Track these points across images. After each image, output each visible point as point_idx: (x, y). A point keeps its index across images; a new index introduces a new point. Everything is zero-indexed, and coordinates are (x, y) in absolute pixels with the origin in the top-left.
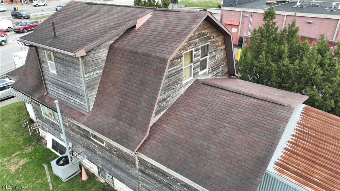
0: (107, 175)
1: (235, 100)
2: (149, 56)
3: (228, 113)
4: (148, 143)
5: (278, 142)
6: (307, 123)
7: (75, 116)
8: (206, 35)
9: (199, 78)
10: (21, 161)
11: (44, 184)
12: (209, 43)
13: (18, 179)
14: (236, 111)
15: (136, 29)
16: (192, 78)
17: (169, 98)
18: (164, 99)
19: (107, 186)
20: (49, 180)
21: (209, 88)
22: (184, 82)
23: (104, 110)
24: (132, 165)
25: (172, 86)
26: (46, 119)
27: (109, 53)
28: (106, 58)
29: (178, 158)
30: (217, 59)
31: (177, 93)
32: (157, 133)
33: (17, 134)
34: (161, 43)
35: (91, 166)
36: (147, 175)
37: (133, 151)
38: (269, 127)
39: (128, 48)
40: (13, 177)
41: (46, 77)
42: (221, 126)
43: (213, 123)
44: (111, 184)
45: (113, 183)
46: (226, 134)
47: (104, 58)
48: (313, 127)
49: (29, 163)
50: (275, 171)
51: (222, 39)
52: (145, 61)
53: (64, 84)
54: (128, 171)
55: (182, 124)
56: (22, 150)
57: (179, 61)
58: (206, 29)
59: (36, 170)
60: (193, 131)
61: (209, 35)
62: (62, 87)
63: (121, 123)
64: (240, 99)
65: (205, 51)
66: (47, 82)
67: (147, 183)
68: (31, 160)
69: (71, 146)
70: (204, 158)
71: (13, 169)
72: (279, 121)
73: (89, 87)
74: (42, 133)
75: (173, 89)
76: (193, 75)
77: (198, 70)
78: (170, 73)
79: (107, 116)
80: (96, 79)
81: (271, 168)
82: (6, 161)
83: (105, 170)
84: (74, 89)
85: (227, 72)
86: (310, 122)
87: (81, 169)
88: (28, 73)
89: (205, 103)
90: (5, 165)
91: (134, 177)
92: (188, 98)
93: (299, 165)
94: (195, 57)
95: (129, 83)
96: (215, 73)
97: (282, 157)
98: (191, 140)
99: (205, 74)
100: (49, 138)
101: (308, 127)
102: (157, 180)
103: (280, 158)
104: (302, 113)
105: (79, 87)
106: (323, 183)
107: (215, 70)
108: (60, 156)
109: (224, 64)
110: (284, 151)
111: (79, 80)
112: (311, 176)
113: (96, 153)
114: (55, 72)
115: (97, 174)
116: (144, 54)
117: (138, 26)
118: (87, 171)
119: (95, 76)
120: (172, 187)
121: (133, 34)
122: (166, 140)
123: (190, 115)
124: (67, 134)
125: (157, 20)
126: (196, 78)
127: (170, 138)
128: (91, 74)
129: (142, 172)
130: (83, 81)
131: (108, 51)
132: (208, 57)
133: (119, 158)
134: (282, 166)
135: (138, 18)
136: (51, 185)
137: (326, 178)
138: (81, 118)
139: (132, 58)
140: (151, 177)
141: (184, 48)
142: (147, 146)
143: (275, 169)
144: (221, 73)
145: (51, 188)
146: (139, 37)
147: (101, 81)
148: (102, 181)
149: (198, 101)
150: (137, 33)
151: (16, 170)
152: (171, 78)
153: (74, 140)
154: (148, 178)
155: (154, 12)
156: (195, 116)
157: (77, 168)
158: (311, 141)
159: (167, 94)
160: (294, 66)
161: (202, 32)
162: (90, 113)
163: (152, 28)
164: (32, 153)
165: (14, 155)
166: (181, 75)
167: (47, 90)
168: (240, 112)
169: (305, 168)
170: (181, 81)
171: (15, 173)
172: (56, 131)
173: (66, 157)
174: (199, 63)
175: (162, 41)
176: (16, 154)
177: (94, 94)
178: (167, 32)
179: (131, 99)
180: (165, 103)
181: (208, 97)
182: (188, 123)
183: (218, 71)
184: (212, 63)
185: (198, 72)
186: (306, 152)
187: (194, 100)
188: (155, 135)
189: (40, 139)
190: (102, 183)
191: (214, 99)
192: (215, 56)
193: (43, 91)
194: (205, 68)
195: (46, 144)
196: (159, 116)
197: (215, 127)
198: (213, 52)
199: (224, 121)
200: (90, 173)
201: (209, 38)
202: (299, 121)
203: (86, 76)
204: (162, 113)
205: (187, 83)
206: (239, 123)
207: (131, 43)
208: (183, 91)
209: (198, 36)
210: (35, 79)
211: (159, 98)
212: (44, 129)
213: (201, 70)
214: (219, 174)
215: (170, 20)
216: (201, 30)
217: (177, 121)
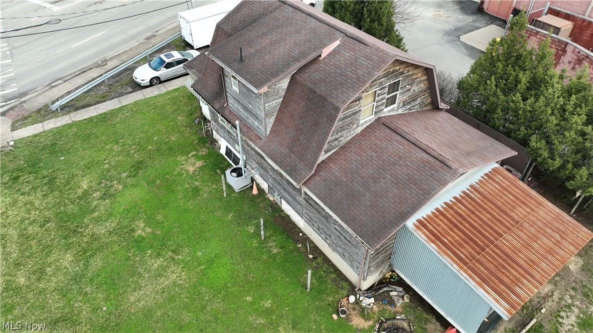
0: (276, 194)
1: (408, 151)
2: (326, 100)
3: (394, 164)
4: (313, 179)
5: (426, 203)
6: (481, 186)
7: (252, 137)
8: (397, 71)
9: (383, 115)
10: (198, 163)
11: (219, 190)
12: (401, 79)
13: (196, 180)
14: (403, 163)
15: (321, 59)
16: (373, 116)
17: (342, 138)
18: (336, 139)
19: (275, 204)
20: (224, 188)
21: (388, 131)
22: (362, 122)
23: (279, 139)
24: (299, 193)
25: (346, 127)
26: (222, 125)
27: (290, 82)
28: (286, 87)
29: (335, 198)
30: (412, 92)
31: (352, 132)
32: (324, 171)
33: (191, 131)
34: (340, 87)
35: (262, 182)
36: (310, 204)
37: (298, 184)
38: (425, 187)
39: (309, 84)
40: (191, 177)
41: (227, 90)
42: (383, 176)
43: (376, 171)
44: (279, 204)
45: (281, 203)
46: (383, 185)
47: (284, 88)
48: (486, 193)
49: (205, 166)
50: (413, 227)
51: (422, 70)
52: (321, 103)
53: (244, 104)
54: (295, 196)
55: (348, 166)
56: (197, 151)
57: (358, 102)
58: (396, 66)
59: (211, 175)
60: (356, 176)
61: (401, 70)
62: (243, 105)
63: (292, 155)
64: (414, 152)
65: (394, 87)
66: (228, 94)
67: (310, 211)
68: (206, 164)
69: (245, 159)
70: (356, 202)
71: (191, 169)
72: (437, 183)
73: (267, 115)
74: (216, 135)
75: (348, 129)
76: (375, 113)
77: (383, 107)
78: (345, 116)
79: (281, 145)
80: (275, 107)
81: (410, 223)
82: (184, 160)
83: (275, 190)
84: (254, 113)
85: (430, 103)
86: (487, 186)
87: (253, 183)
88: (208, 74)
89: (377, 149)
90: (183, 164)
91: (299, 204)
92: (363, 139)
93: (439, 225)
94: (378, 96)
95: (304, 119)
96: (408, 107)
97: (428, 216)
98: (351, 184)
99: (392, 110)
100: (223, 145)
101: (479, 192)
102: (317, 211)
103: (425, 217)
104: (486, 175)
105: (259, 113)
106: (450, 245)
107: (409, 103)
108: (235, 166)
109: (424, 95)
110: (434, 211)
111: (260, 107)
112: (444, 236)
113: (268, 173)
114: (237, 90)
115: (267, 191)
116: (321, 96)
117: (323, 56)
118: (258, 185)
119: (274, 105)
120: (328, 220)
121: (316, 65)
122: (329, 180)
123: (359, 158)
124: (244, 149)
125: (343, 52)
126: (379, 116)
127: (333, 178)
128: (271, 103)
129: (306, 201)
130: (263, 109)
131: (289, 80)
132: (398, 92)
133: (288, 184)
134: (421, 224)
135: (325, 45)
136: (225, 193)
137: (456, 241)
138: (258, 141)
139: (311, 96)
140: (313, 207)
141: (366, 91)
142: (312, 182)
143: (414, 224)
144: (418, 105)
145: (225, 196)
146: (321, 72)
147: (280, 109)
148: (272, 199)
149: (371, 145)
150: (321, 64)
151: (194, 171)
152: (346, 120)
153: (248, 154)
154: (310, 206)
155: (344, 38)
156: (363, 161)
157: (248, 181)
158: (470, 207)
159: (339, 134)
160: (525, 105)
161: (391, 70)
162: (266, 138)
163: (337, 63)
164: (206, 156)
165: (190, 155)
166: (359, 116)
167: (227, 102)
168: (406, 166)
169: (444, 229)
170: (358, 121)
171: (193, 173)
172: (231, 140)
173: (241, 169)
174: (384, 101)
175: (342, 84)
176: (192, 154)
177: (272, 120)
178: (348, 73)
179: (304, 135)
180: (336, 143)
181: (383, 142)
182: (353, 166)
183: (413, 104)
184: (405, 97)
185: (382, 110)
186: (455, 215)
187: (368, 142)
188: (321, 173)
189: (214, 142)
190: (271, 200)
191: (388, 145)
192: (410, 89)
193: (223, 101)
194: (394, 103)
195: (220, 148)
196: (329, 154)
197: (377, 176)
198: (407, 86)
199: (388, 172)
200: (260, 188)
201: (402, 73)
202: (474, 183)
203: (266, 105)
204: (332, 152)
205: (366, 122)
206: (400, 177)
207: (312, 78)
208: (359, 130)
209: (385, 75)
210: (215, 84)
211: (330, 138)
212: (218, 133)
213: (386, 107)
214: (363, 218)
215: (356, 55)
216: (391, 68)
217: (344, 163)
